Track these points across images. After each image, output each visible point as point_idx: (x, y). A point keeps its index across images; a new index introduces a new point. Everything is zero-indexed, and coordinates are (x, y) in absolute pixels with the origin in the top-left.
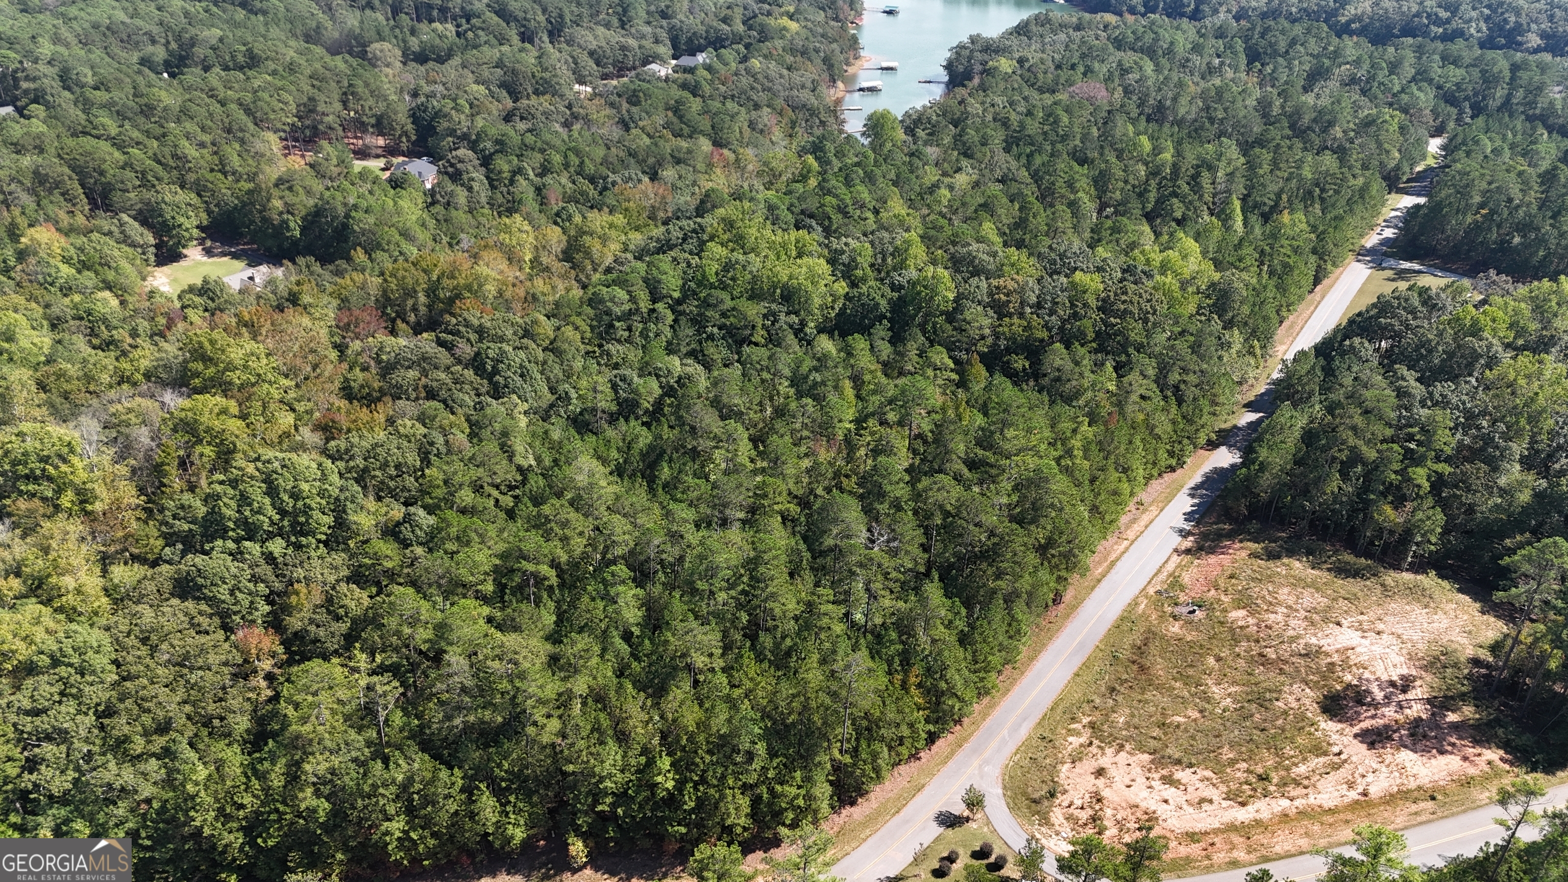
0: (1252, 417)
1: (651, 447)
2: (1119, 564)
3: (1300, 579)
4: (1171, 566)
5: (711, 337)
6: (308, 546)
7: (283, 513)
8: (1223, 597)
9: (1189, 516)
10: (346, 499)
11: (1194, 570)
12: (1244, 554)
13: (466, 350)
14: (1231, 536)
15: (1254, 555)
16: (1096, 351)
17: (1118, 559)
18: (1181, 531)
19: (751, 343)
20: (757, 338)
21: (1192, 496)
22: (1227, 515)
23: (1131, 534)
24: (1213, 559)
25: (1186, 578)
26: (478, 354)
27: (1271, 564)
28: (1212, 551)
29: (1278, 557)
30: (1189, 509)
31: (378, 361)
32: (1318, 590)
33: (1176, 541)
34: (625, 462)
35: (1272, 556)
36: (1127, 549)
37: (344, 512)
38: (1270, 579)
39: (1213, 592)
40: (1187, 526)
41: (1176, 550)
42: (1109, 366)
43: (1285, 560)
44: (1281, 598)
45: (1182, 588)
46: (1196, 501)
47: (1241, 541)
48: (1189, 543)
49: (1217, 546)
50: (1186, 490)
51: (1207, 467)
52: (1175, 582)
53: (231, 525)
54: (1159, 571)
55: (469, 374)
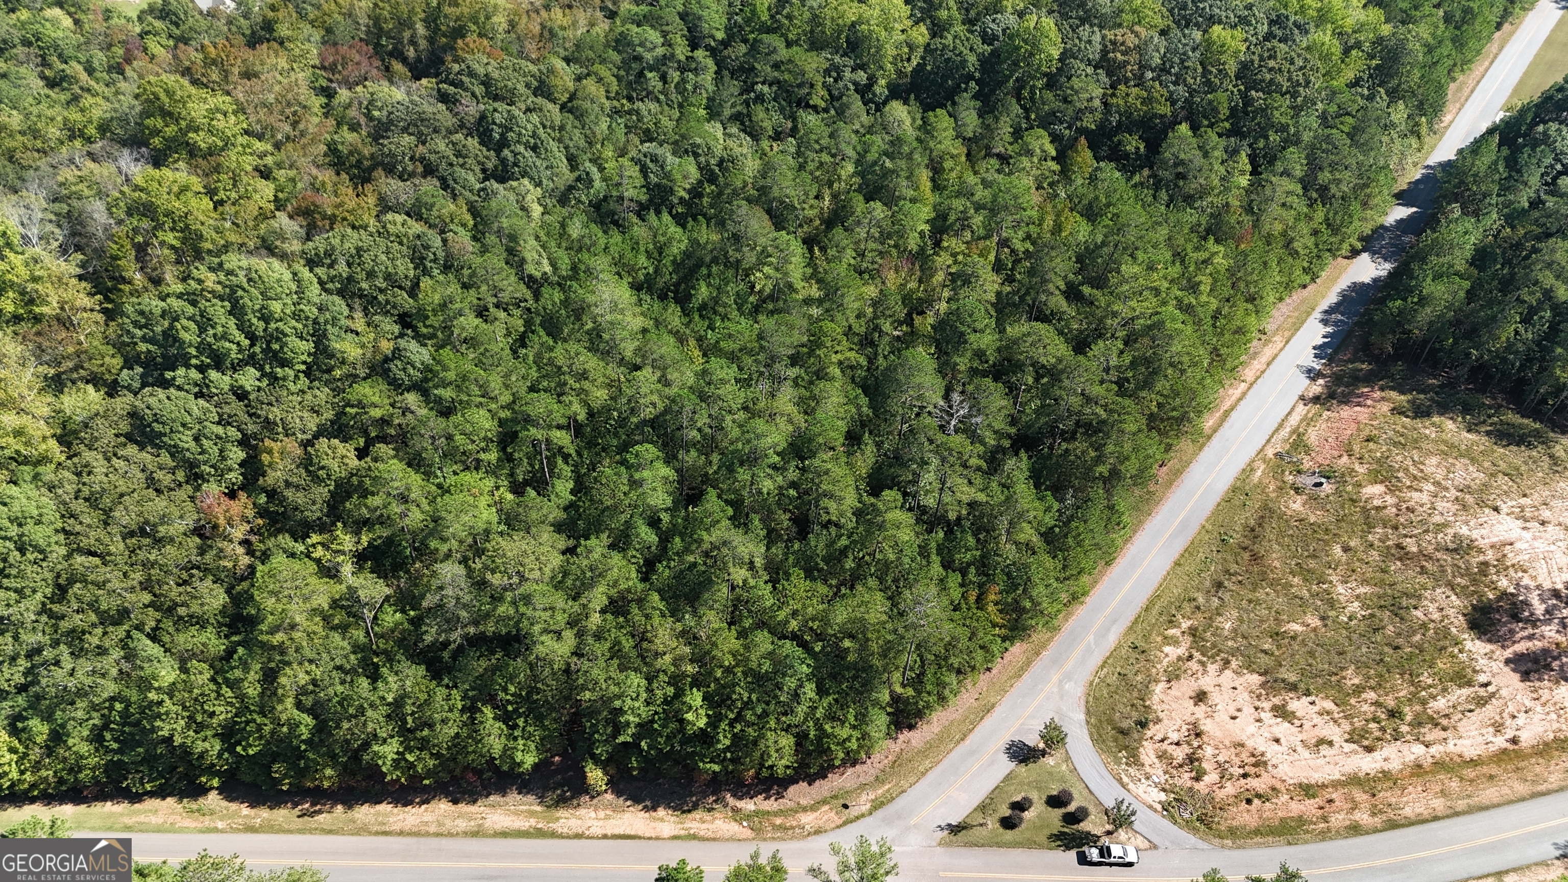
0: (1402, 212)
1: (687, 254)
2: (1234, 414)
3: (1452, 446)
4: (1294, 420)
5: (760, 98)
6: (284, 379)
7: (252, 338)
8: (1357, 467)
9: (1320, 351)
10: (326, 322)
11: (1322, 425)
12: (1385, 408)
13: (471, 109)
14: (1369, 379)
15: (1397, 411)
16: (1228, 134)
17: (1232, 408)
18: (1309, 371)
19: (808, 106)
20: (816, 100)
21: (1325, 322)
22: (1366, 350)
23: (1249, 374)
24: (1346, 412)
25: (1312, 436)
26: (483, 117)
27: (1418, 423)
28: (1345, 400)
29: (1428, 415)
30: (1320, 341)
31: (369, 117)
32: (1473, 460)
33: (1302, 385)
34: (656, 270)
35: (1420, 412)
36: (1244, 394)
37: (325, 336)
38: (1416, 443)
39: (1345, 459)
40: (1317, 365)
41: (1302, 398)
42: (1244, 158)
43: (1436, 419)
44: (1428, 470)
45: (1308, 450)
46: (1329, 329)
47: (1382, 389)
48: (1317, 388)
49: (1351, 394)
50: (1317, 314)
51: (1343, 283)
52: (1299, 443)
53: (193, 351)
54: (1281, 426)
55: (473, 143)
